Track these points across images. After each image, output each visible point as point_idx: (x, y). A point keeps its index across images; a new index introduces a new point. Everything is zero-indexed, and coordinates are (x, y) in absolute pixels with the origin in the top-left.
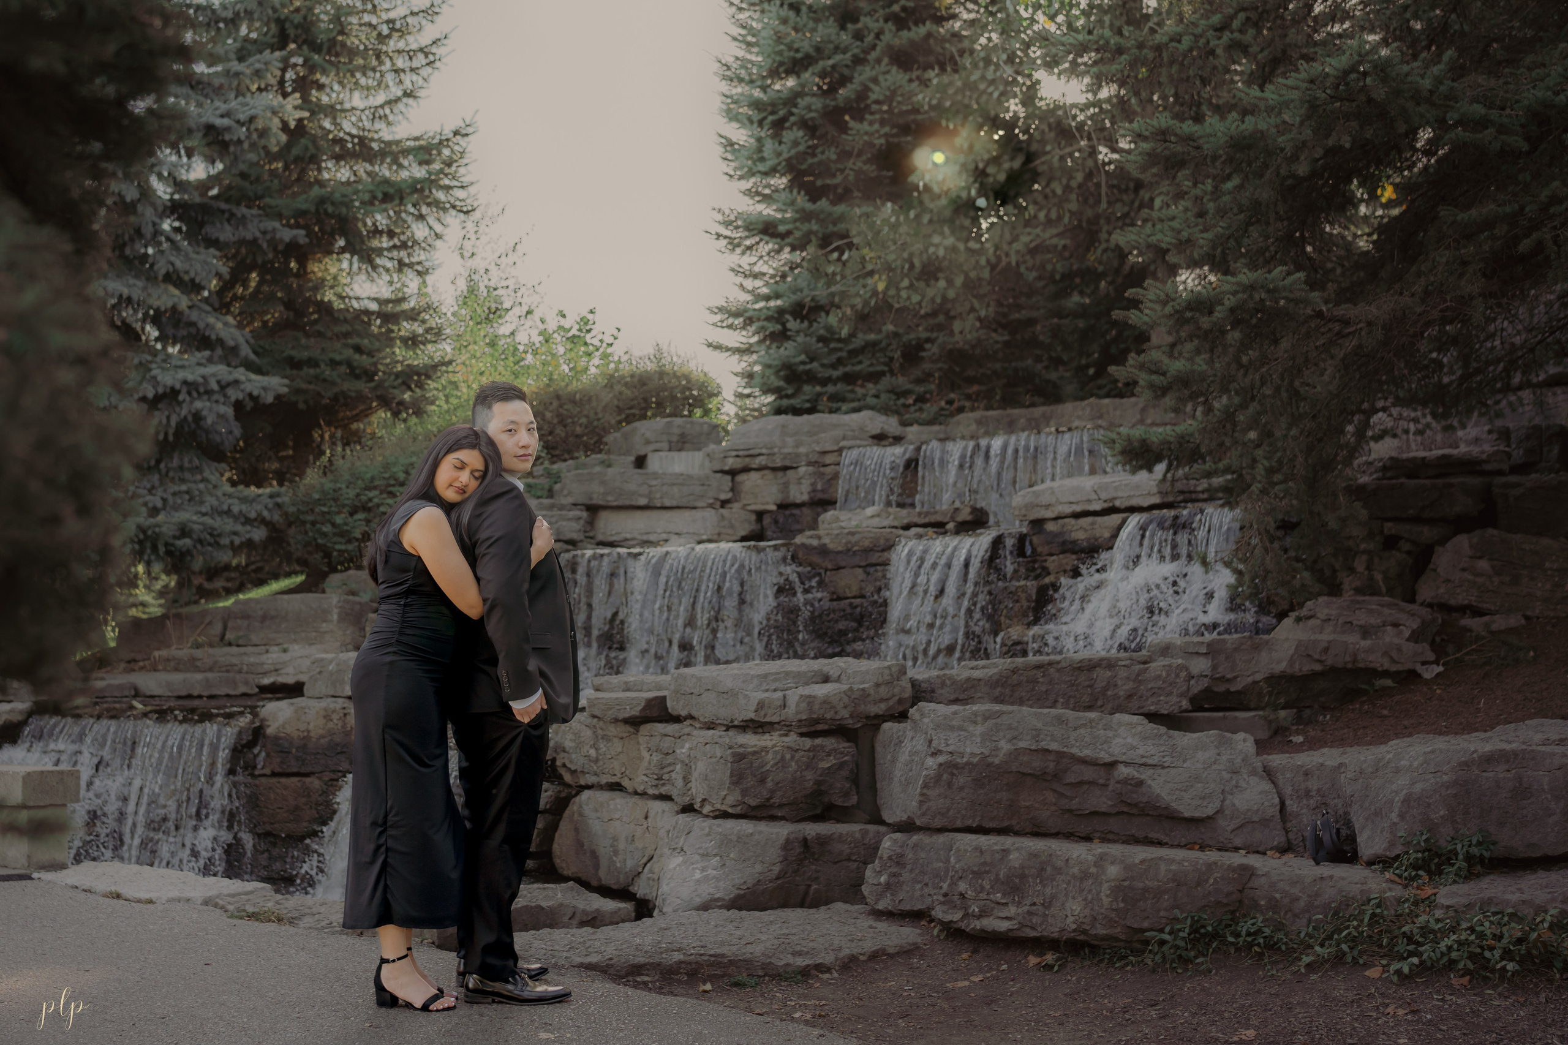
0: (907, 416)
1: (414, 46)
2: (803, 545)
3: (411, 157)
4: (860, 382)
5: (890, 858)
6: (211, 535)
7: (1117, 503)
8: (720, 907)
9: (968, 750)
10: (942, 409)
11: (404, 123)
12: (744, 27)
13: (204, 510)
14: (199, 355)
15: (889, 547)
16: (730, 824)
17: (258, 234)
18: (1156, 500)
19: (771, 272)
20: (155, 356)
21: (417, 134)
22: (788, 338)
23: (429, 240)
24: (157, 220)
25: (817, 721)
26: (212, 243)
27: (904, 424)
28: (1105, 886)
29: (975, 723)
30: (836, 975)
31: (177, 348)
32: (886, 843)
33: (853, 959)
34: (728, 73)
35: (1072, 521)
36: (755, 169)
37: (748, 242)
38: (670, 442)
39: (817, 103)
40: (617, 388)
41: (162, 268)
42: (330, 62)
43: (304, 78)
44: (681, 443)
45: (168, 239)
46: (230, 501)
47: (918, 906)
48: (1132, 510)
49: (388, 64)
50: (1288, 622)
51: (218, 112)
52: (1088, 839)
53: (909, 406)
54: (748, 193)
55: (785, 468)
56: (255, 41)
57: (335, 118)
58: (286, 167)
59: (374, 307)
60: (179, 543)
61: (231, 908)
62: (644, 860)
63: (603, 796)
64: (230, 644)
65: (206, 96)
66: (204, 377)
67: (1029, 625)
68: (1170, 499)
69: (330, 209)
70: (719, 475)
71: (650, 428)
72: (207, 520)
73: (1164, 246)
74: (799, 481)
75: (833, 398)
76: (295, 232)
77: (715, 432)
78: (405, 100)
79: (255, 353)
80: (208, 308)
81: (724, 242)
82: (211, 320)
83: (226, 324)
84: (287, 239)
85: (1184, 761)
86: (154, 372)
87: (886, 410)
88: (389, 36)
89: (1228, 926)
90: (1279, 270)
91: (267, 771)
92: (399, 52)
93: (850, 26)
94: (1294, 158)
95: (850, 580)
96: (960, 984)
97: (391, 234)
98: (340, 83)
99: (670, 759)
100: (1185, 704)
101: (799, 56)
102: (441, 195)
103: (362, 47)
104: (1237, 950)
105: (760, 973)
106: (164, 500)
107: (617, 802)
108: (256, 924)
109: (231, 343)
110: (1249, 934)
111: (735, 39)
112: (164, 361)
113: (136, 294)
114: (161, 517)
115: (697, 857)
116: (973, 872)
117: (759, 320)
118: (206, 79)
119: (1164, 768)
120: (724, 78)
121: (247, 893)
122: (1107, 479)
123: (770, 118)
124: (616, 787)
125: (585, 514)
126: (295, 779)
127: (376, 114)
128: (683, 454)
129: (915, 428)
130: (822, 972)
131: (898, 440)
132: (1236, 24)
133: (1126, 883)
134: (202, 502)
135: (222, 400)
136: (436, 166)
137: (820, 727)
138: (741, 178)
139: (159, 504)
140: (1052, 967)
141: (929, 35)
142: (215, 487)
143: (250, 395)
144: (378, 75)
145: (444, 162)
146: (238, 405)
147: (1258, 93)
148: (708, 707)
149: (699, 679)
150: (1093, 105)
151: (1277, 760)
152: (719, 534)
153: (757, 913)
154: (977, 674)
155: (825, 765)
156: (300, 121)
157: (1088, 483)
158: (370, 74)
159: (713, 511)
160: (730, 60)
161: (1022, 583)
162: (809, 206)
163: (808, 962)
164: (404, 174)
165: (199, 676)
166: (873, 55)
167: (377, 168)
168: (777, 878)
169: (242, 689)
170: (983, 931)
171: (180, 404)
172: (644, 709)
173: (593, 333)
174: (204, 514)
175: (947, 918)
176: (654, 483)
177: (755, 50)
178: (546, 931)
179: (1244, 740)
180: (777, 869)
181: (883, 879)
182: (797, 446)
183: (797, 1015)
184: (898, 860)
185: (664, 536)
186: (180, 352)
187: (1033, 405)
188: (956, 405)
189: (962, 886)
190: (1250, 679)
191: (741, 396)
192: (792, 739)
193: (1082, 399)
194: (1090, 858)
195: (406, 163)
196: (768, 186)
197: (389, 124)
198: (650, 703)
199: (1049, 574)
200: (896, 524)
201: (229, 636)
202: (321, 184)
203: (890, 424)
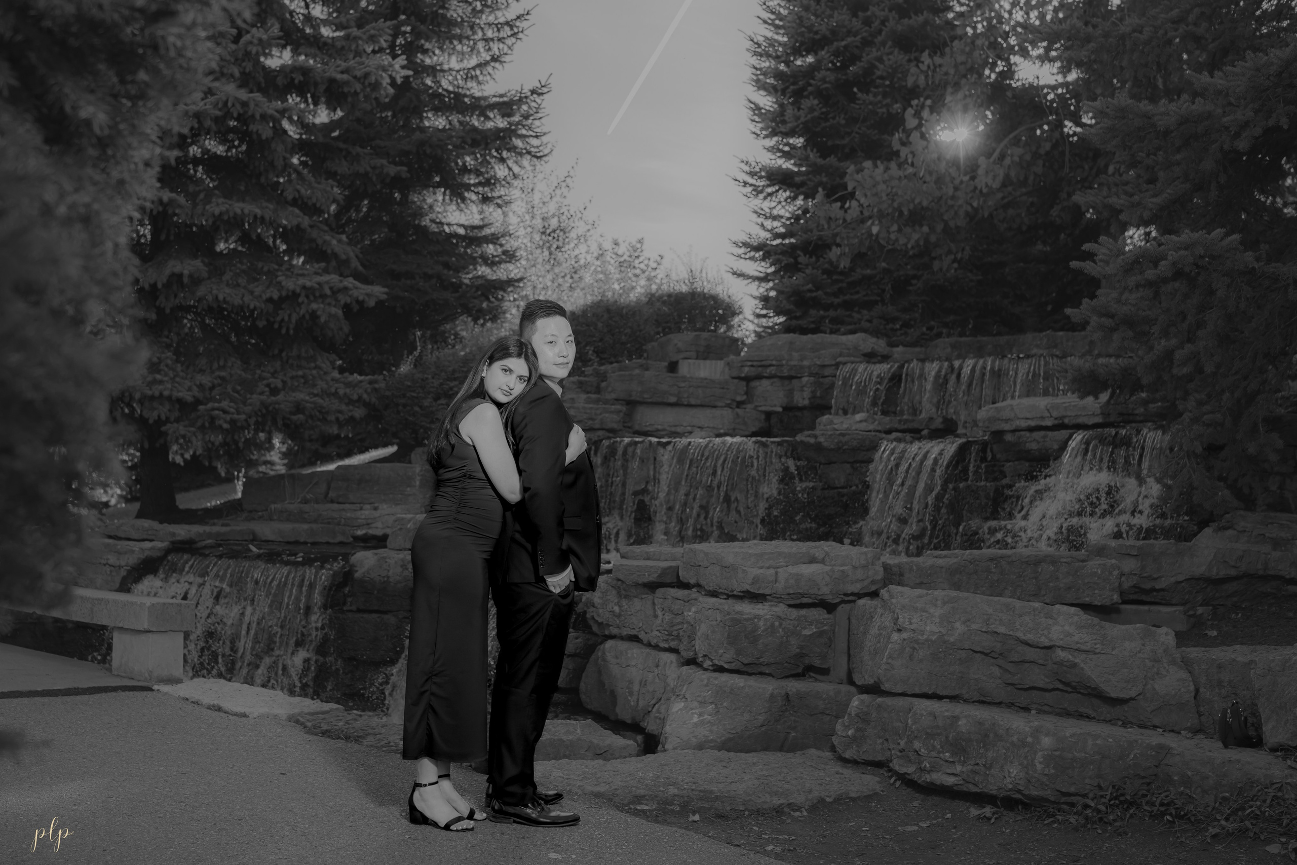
0: (894, 338)
1: (502, 20)
2: (802, 442)
3: (496, 111)
4: (856, 309)
5: (857, 715)
6: (320, 412)
7: (1066, 421)
8: (712, 748)
9: (928, 628)
10: (923, 334)
11: (491, 82)
12: (773, 13)
13: (315, 392)
14: (316, 266)
15: (874, 447)
16: (724, 678)
17: (369, 169)
18: (1099, 420)
19: (788, 215)
20: (281, 265)
21: (502, 92)
22: (800, 270)
23: (508, 178)
24: (288, 156)
25: (803, 595)
26: (332, 175)
27: (891, 345)
28: (1040, 754)
29: (936, 606)
30: (805, 813)
31: (302, 259)
32: (855, 702)
33: (822, 801)
34: (759, 50)
35: (1028, 434)
36: (778, 130)
37: (770, 190)
38: (697, 352)
39: (831, 77)
40: (658, 304)
41: (289, 195)
42: (432, 31)
43: (411, 43)
44: (706, 353)
45: (296, 171)
46: (337, 385)
47: (879, 758)
48: (1079, 427)
49: (480, 34)
50: (1208, 531)
51: (339, 69)
52: (1026, 709)
53: (897, 330)
54: (771, 150)
55: (791, 378)
56: (372, 12)
57: (435, 76)
58: (394, 116)
59: (461, 231)
60: (294, 418)
61: (309, 724)
62: (653, 702)
63: (622, 645)
64: (332, 502)
65: (331, 56)
66: (319, 284)
67: (987, 519)
68: (1112, 419)
69: (428, 151)
70: (736, 381)
71: (682, 339)
72: (319, 401)
73: (1118, 207)
74: (802, 389)
75: (834, 321)
76: (399, 168)
77: (735, 344)
78: (492, 64)
79: (362, 265)
80: (326, 228)
81: (749, 189)
82: (327, 238)
83: (340, 241)
84: (392, 174)
85: (1113, 649)
86: (280, 279)
87: (876, 333)
88: (481, 12)
89: (1145, 796)
90: (1218, 232)
91: (354, 608)
92: (490, 25)
93: (860, 14)
94: (1237, 135)
95: (838, 475)
96: (910, 828)
97: (478, 173)
98: (441, 48)
99: (679, 619)
100: (1116, 597)
101: (817, 37)
102: (518, 143)
103: (459, 20)
104: (1151, 816)
105: (741, 808)
106: (284, 382)
107: (635, 653)
108: (328, 740)
109: (344, 257)
110: (1162, 804)
111: (765, 22)
112: (288, 270)
113: (268, 215)
114: (280, 397)
115: (696, 704)
116: (927, 734)
117: (776, 254)
118: (330, 41)
119: (1095, 653)
120: (756, 54)
121: (323, 713)
122: (1058, 400)
123: (792, 87)
124: (634, 639)
125: (624, 408)
126: (375, 616)
127: (469, 75)
128: (708, 362)
129: (900, 349)
130: (793, 810)
131: (885, 358)
132: (1191, 18)
133: (1057, 753)
134: (314, 386)
135: (334, 303)
136: (516, 118)
137: (805, 600)
138: (766, 137)
139: (280, 385)
140: (989, 819)
141: (926, 22)
142: (326, 373)
143: (357, 301)
144: (472, 42)
145: (522, 116)
146: (347, 308)
147: (1208, 79)
148: (712, 577)
149: (706, 554)
150: (1061, 85)
151: (1194, 652)
152: (734, 429)
153: (743, 755)
154: (940, 562)
155: (807, 632)
156: (407, 78)
157: (1042, 402)
158: (465, 41)
159: (730, 411)
160: (761, 39)
161: (983, 483)
162: (820, 161)
163: (781, 801)
164: (490, 125)
165: (305, 526)
166: (879, 39)
167: (468, 118)
168: (762, 726)
169: (340, 538)
170: (932, 783)
171: (299, 305)
172: (659, 576)
173: (641, 259)
174: (316, 395)
175: (903, 770)
176: (683, 385)
177: (782, 31)
178: (565, 761)
179: (1166, 634)
180: (761, 718)
181: (850, 733)
182: (802, 360)
183: (770, 848)
184: (863, 718)
185: (689, 429)
186: (303, 263)
187: (999, 334)
188: (935, 331)
189: (917, 745)
190: (1173, 580)
191: (759, 316)
192: (781, 609)
193: (1041, 331)
194: (1027, 729)
195: (491, 115)
196: (788, 144)
197: (479, 83)
198: (665, 571)
199: (1006, 477)
200: (880, 428)
201: (332, 494)
202: (423, 130)
203: (879, 345)
